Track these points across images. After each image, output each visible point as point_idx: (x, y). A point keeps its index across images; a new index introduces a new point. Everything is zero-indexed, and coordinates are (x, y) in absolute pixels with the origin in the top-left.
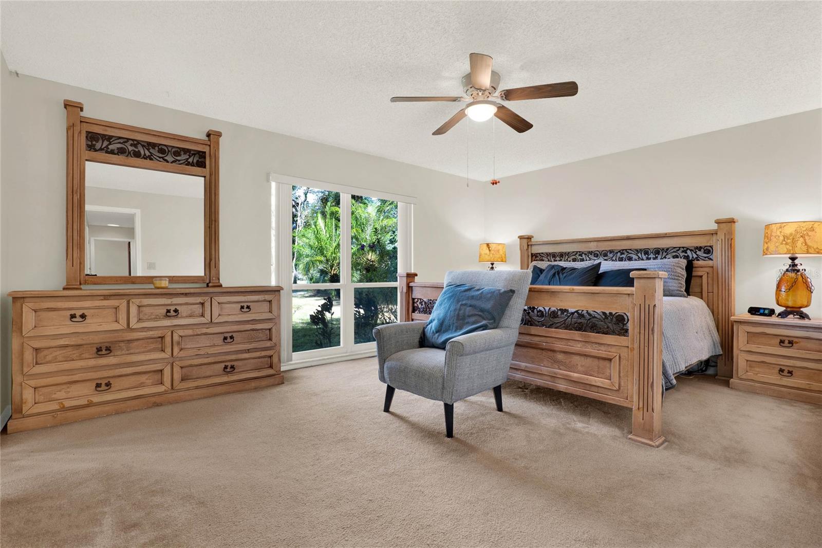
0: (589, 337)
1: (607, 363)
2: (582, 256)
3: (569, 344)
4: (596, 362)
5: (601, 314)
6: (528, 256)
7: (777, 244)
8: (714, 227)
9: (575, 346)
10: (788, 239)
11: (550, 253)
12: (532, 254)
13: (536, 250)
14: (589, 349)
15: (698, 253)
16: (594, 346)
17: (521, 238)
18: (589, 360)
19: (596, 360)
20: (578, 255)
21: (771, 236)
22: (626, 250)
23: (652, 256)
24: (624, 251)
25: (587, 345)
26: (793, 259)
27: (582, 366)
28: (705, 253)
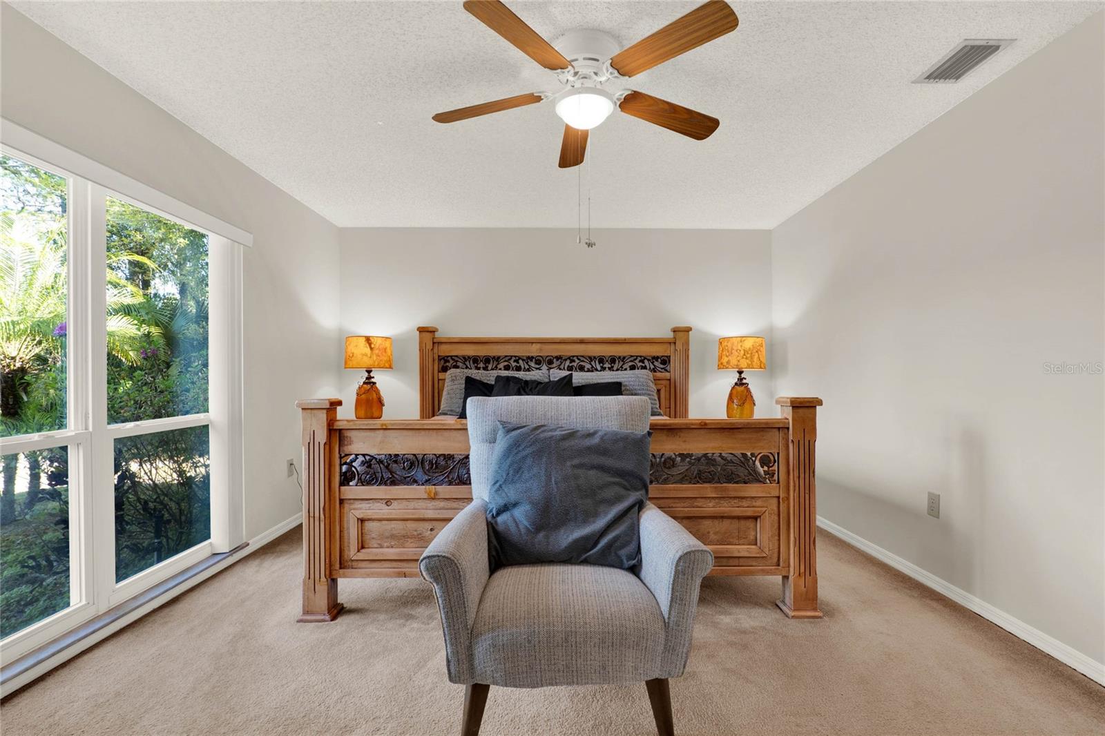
0: (726, 489)
1: (750, 524)
2: (518, 363)
3: (696, 504)
4: (735, 524)
5: (740, 456)
6: (433, 361)
7: (739, 358)
8: (671, 335)
9: (705, 506)
10: (748, 353)
11: (469, 357)
12: (439, 356)
13: (445, 350)
14: (726, 508)
15: (656, 363)
16: (733, 502)
17: (422, 330)
18: (726, 523)
19: (736, 521)
20: (513, 360)
21: (732, 349)
22: (577, 356)
23: (607, 365)
24: (575, 358)
25: (722, 502)
26: (740, 373)
27: (715, 533)
28: (661, 363)
